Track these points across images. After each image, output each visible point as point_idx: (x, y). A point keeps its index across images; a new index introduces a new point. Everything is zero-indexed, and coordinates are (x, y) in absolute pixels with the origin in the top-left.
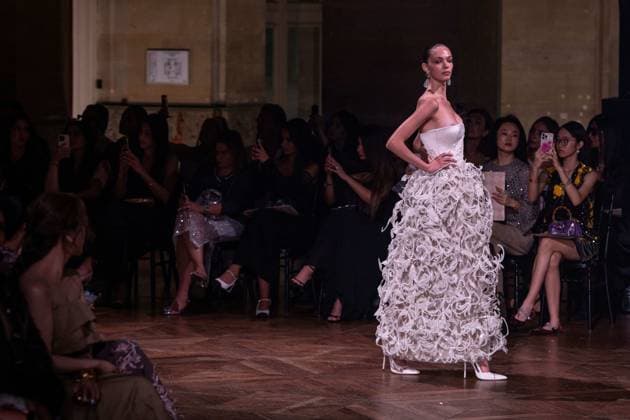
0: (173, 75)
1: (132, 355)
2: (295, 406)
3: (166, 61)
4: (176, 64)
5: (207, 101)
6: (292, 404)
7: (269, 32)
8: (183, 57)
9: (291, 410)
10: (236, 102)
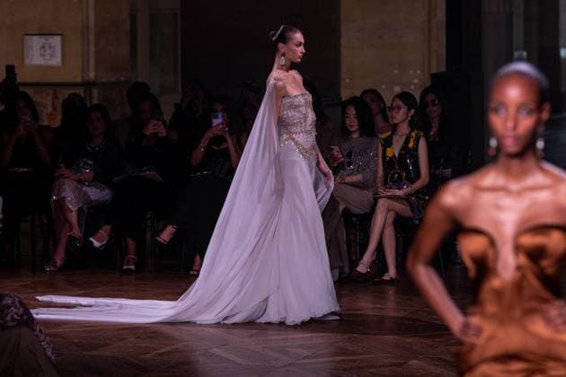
0: (48, 57)
1: (16, 307)
2: (163, 351)
3: (41, 44)
4: (50, 47)
5: (79, 80)
6: (160, 349)
7: (133, 18)
8: (56, 41)
9: (160, 355)
10: (104, 80)
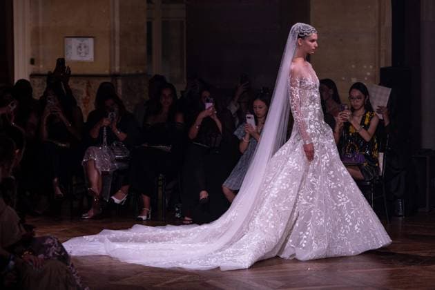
0: (83, 55)
1: (55, 246)
2: (170, 281)
3: (78, 45)
4: (85, 47)
5: (107, 72)
6: (168, 280)
7: (149, 25)
8: (90, 42)
9: (168, 284)
10: (127, 73)
